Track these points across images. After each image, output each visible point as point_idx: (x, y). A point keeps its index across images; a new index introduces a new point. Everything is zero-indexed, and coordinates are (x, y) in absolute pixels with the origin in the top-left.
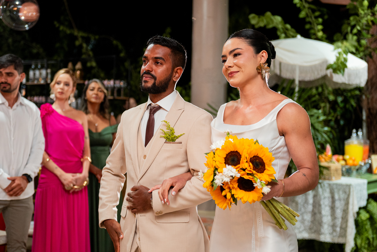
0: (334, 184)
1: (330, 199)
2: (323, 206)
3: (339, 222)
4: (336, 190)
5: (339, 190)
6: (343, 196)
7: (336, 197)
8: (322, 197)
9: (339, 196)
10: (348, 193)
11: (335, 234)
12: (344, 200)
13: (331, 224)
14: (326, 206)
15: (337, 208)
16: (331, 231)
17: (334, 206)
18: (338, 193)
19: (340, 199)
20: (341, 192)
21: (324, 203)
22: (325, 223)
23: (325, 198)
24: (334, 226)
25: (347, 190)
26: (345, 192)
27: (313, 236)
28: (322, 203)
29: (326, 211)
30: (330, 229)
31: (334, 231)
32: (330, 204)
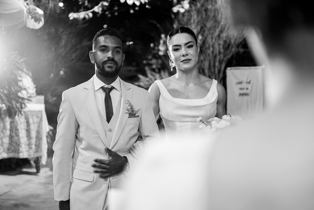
0: (28, 111)
1: (26, 124)
2: (20, 130)
3: (33, 141)
4: (30, 116)
5: (33, 116)
6: (36, 120)
7: (31, 121)
8: (19, 123)
9: (33, 120)
10: (40, 117)
11: (31, 151)
12: (37, 123)
13: (27, 143)
14: (22, 129)
15: (32, 130)
16: (28, 149)
17: (30, 129)
18: (32, 118)
19: (34, 123)
20: (34, 117)
21: (20, 127)
22: (23, 143)
23: (21, 123)
24: (29, 145)
25: (40, 115)
26: (38, 117)
27: (11, 155)
28: (19, 127)
29: (22, 134)
30: (27, 147)
31: (30, 148)
32: (26, 128)
